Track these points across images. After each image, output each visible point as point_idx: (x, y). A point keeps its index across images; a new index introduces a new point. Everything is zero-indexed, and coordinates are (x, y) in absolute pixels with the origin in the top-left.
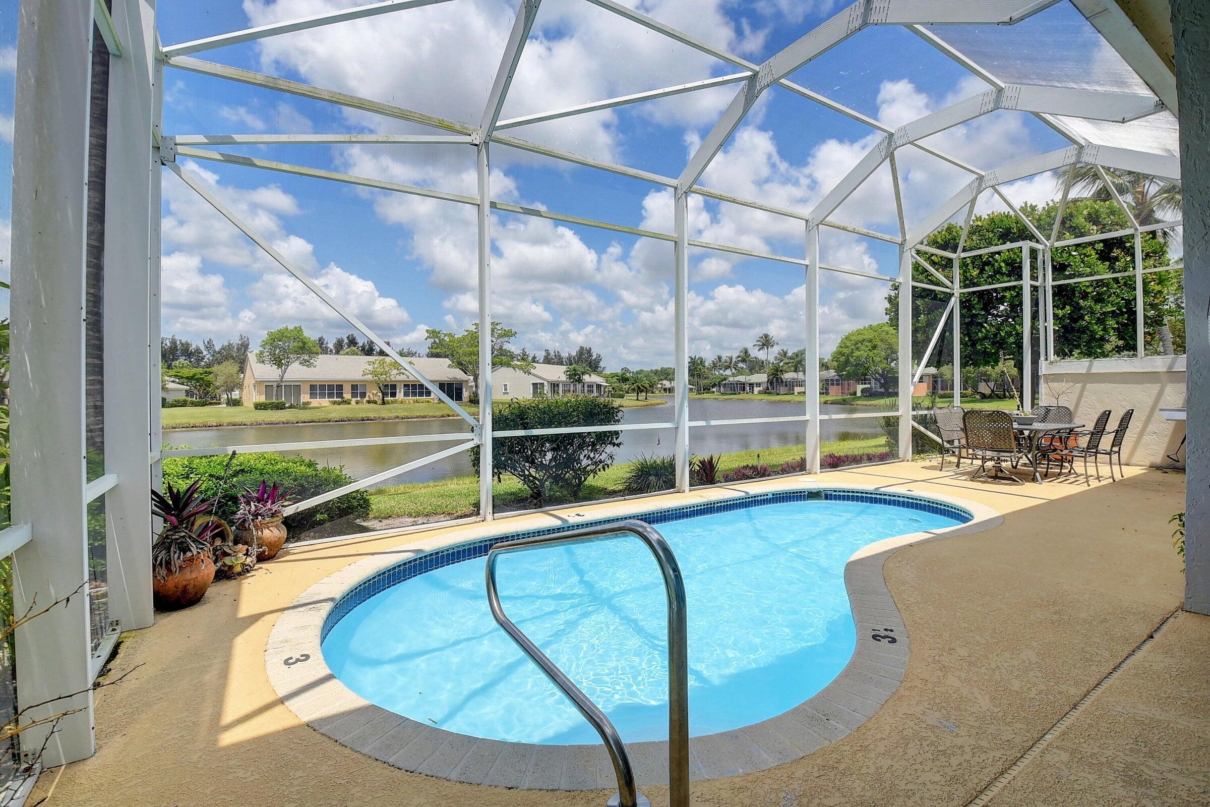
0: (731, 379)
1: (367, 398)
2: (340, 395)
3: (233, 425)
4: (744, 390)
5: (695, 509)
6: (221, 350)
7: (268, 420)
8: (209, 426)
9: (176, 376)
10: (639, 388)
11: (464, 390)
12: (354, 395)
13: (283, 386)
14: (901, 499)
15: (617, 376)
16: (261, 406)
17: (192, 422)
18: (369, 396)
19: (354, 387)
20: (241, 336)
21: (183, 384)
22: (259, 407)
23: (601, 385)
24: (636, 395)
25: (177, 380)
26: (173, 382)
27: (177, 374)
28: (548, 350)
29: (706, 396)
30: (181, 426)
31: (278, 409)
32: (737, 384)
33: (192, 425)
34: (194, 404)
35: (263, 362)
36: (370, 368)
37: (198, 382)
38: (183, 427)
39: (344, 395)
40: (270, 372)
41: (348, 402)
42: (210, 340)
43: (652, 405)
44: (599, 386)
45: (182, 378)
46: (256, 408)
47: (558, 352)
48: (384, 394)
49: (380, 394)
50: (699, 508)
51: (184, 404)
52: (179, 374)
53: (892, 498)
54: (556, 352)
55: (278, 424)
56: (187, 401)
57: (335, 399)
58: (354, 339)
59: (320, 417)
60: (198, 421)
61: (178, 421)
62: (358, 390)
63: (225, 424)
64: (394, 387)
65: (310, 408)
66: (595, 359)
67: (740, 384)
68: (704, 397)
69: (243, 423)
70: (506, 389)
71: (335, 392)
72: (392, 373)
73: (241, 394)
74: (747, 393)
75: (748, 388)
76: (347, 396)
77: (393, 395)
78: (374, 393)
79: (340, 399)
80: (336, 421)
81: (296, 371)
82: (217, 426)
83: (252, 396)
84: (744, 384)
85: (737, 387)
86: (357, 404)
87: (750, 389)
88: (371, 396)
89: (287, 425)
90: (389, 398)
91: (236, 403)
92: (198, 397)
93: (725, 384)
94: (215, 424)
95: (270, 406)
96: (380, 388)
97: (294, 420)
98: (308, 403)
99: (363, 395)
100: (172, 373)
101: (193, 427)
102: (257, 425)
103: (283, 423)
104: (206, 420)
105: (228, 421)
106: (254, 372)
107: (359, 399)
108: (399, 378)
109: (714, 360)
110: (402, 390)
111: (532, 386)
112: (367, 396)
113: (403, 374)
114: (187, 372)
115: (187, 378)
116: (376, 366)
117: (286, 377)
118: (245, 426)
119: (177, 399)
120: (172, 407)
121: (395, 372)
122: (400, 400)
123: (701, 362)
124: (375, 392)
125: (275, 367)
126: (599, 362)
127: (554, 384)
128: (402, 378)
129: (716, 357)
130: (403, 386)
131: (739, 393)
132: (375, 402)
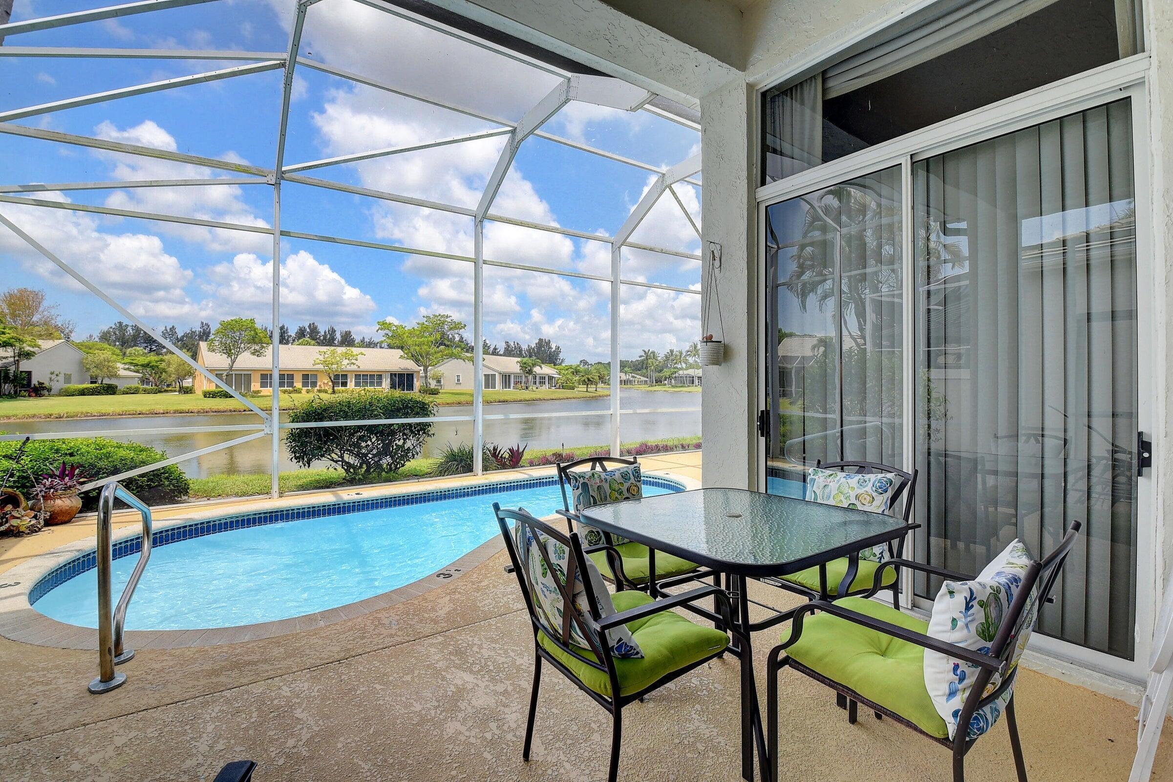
0: (681, 372)
1: (318, 388)
2: (291, 384)
3: (180, 413)
4: (693, 383)
5: (477, 489)
6: (183, 337)
7: (215, 408)
8: (156, 414)
9: (131, 363)
10: (589, 380)
11: (415, 380)
12: (305, 384)
13: (234, 375)
14: (660, 481)
15: (571, 368)
16: (210, 394)
17: (139, 409)
18: (320, 386)
19: (305, 377)
20: (202, 323)
21: (137, 372)
22: (207, 395)
23: (553, 377)
24: (586, 386)
25: (133, 367)
26: (128, 369)
27: (132, 361)
28: (508, 342)
29: (657, 388)
30: (128, 413)
31: (227, 397)
32: (686, 377)
33: (139, 412)
34: (146, 392)
35: (214, 351)
36: (321, 358)
37: (153, 369)
38: (129, 415)
39: (295, 384)
40: (220, 361)
41: (298, 391)
42: (173, 327)
43: (600, 396)
44: (551, 378)
45: (137, 365)
46: (205, 396)
47: (518, 344)
48: (334, 384)
49: (330, 383)
50: (481, 489)
51: (136, 391)
52: (134, 362)
53: (655, 480)
54: (516, 344)
55: (225, 411)
56: (139, 388)
57: (286, 388)
58: (316, 328)
59: (268, 406)
60: (144, 409)
61: (125, 409)
62: (309, 378)
63: (172, 412)
64: (345, 376)
65: (259, 397)
66: (555, 351)
67: (690, 377)
68: (655, 389)
69: (190, 411)
70: (458, 380)
71: (286, 381)
72: (343, 363)
73: (193, 382)
74: (696, 386)
75: (697, 381)
76: (298, 385)
77: (344, 384)
78: (324, 382)
79: (291, 388)
80: (284, 410)
81: (246, 360)
82: (164, 413)
83: (204, 383)
84: (693, 377)
85: (687, 380)
86: (308, 393)
87: (699, 382)
88: (322, 386)
89: (234, 413)
90: (341, 388)
91: (187, 391)
92: (153, 384)
93: (675, 377)
94: (162, 411)
95: (219, 394)
96: (330, 378)
97: (242, 408)
98: (258, 392)
99: (314, 384)
100: (127, 360)
101: (140, 414)
102: (204, 412)
103: (230, 411)
104: (153, 407)
105: (175, 409)
106: (205, 360)
107: (310, 388)
108: (349, 368)
109: (666, 354)
110: (353, 380)
111: (484, 377)
112: (318, 385)
113: (354, 364)
114: (142, 360)
115: (142, 365)
116: (326, 356)
117: (236, 366)
118: (192, 414)
119: (128, 386)
120: (124, 394)
121: (345, 362)
122: (351, 389)
123: (654, 356)
124: (326, 382)
125: (225, 356)
126: (558, 354)
127: (505, 375)
128: (354, 367)
129: (669, 351)
130: (354, 376)
131: (689, 386)
132: (326, 392)
